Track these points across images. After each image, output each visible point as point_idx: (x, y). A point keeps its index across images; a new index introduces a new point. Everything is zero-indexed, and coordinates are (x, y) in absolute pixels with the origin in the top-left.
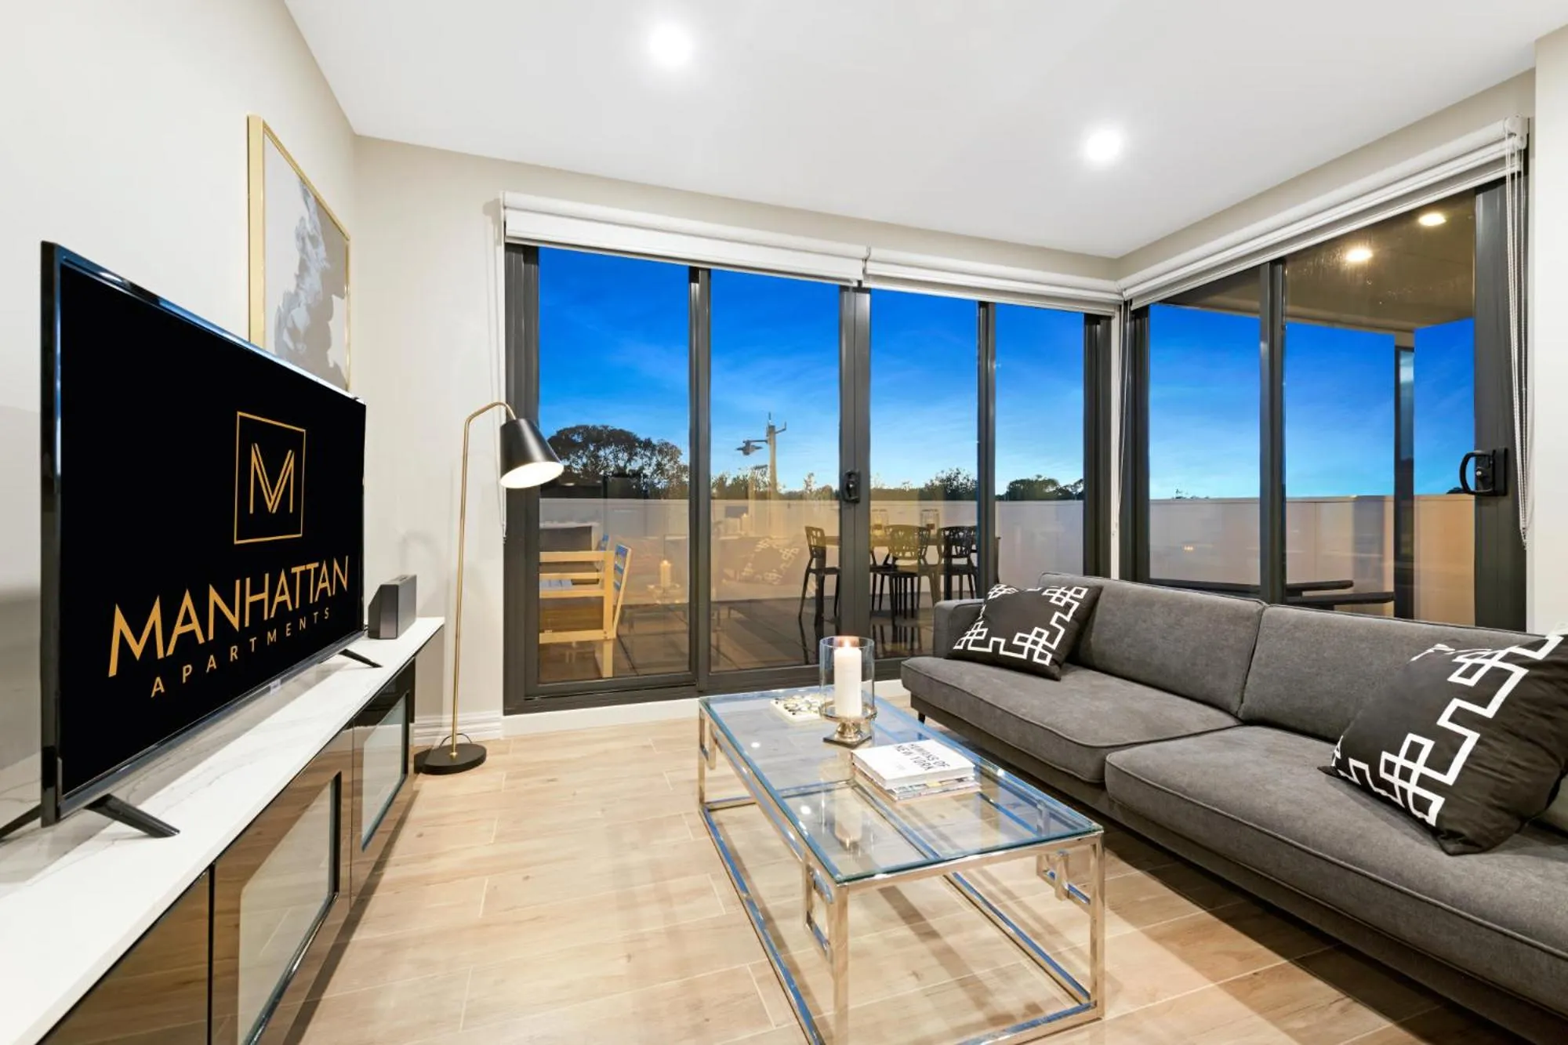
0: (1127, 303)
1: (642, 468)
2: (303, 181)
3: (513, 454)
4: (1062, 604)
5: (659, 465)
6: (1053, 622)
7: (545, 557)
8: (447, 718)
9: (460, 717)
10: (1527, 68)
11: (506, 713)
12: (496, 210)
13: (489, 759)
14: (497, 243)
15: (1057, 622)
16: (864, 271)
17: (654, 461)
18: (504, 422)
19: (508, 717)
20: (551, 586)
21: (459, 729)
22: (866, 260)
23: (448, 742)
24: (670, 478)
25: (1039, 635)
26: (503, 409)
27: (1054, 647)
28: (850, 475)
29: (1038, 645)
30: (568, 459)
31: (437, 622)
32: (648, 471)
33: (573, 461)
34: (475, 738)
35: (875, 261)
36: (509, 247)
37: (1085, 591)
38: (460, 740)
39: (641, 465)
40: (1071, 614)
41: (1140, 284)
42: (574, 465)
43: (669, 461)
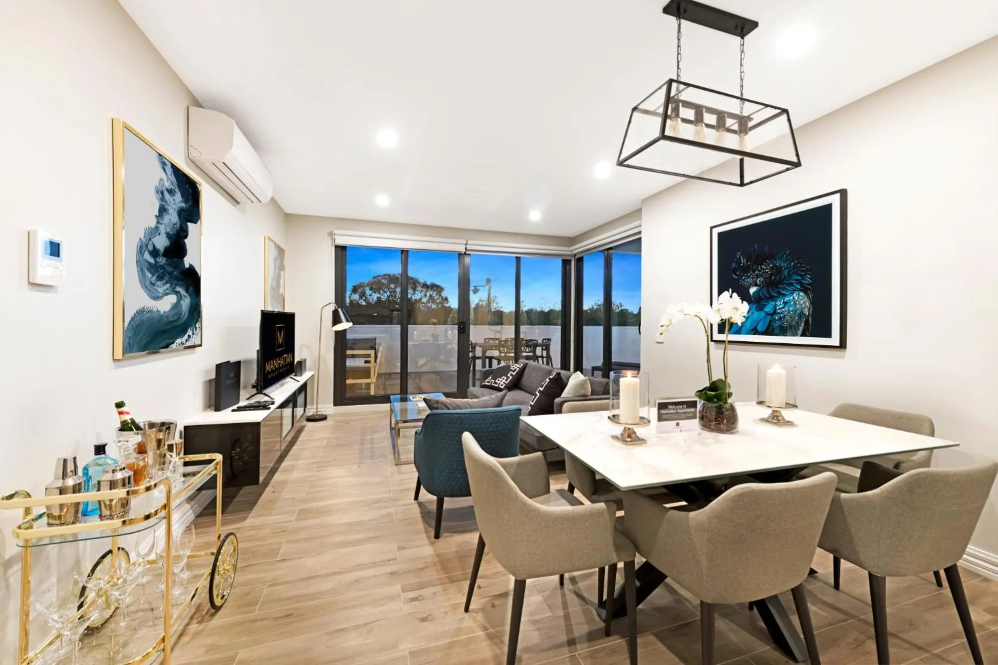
0: (575, 255)
1: (421, 299)
2: (275, 244)
3: (336, 320)
4: (513, 369)
5: (431, 296)
6: (509, 375)
7: (349, 352)
8: (315, 407)
9: (319, 406)
10: (639, 208)
11: (334, 405)
12: (331, 235)
13: (328, 418)
14: (332, 245)
15: (510, 375)
16: (466, 249)
17: (428, 294)
18: (334, 309)
19: (335, 407)
20: (350, 363)
21: (319, 410)
22: (466, 244)
23: (315, 414)
24: (438, 304)
25: (503, 379)
26: (334, 305)
27: (507, 382)
28: (462, 323)
29: (502, 382)
30: (380, 293)
31: (312, 373)
32: (424, 300)
33: (382, 295)
34: (324, 413)
35: (470, 245)
36: (337, 247)
37: (522, 365)
38: (319, 413)
39: (420, 297)
40: (516, 372)
41: (578, 248)
42: (382, 296)
43: (437, 294)
